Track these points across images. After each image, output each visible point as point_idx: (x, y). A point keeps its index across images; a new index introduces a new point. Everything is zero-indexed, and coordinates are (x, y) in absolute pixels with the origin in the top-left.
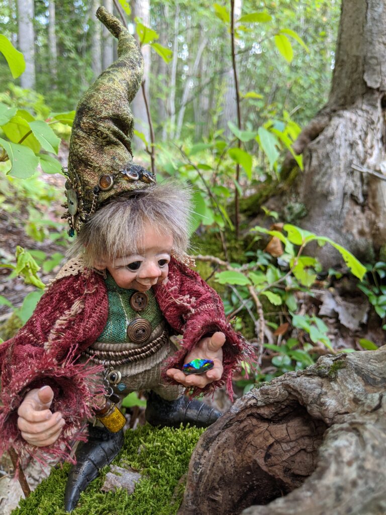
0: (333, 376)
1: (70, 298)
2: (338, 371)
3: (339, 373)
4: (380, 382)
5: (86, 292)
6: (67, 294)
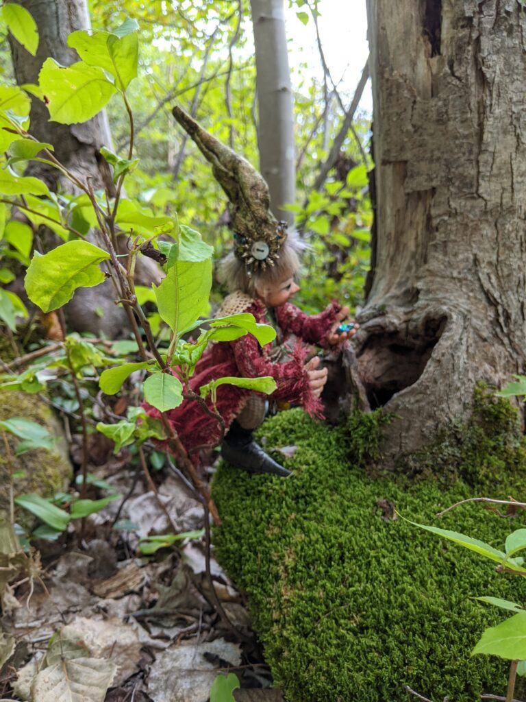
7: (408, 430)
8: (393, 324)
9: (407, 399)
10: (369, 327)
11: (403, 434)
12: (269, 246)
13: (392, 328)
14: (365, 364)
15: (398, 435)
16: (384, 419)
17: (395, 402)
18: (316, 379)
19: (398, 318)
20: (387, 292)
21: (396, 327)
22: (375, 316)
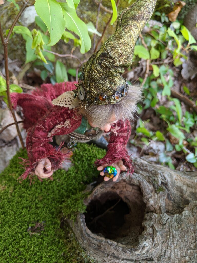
0: (158, 192)
2: (161, 191)
3: (160, 193)
4: (172, 200)
5: (73, 118)
19: (156, 203)
21: (147, 203)
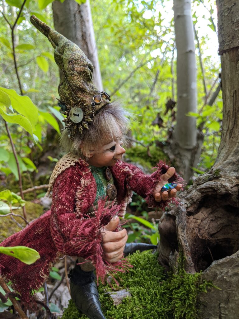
0: (219, 176)
1: (76, 179)
3: (221, 174)
5: (84, 173)
6: (73, 178)
7: (227, 301)
8: (224, 186)
9: (225, 270)
10: (203, 188)
11: (222, 305)
12: (84, 111)
13: (223, 191)
14: (199, 221)
15: (217, 305)
16: (201, 286)
17: (213, 270)
18: (113, 241)
19: (230, 181)
20: (226, 159)
21: (227, 190)
22: (210, 180)
